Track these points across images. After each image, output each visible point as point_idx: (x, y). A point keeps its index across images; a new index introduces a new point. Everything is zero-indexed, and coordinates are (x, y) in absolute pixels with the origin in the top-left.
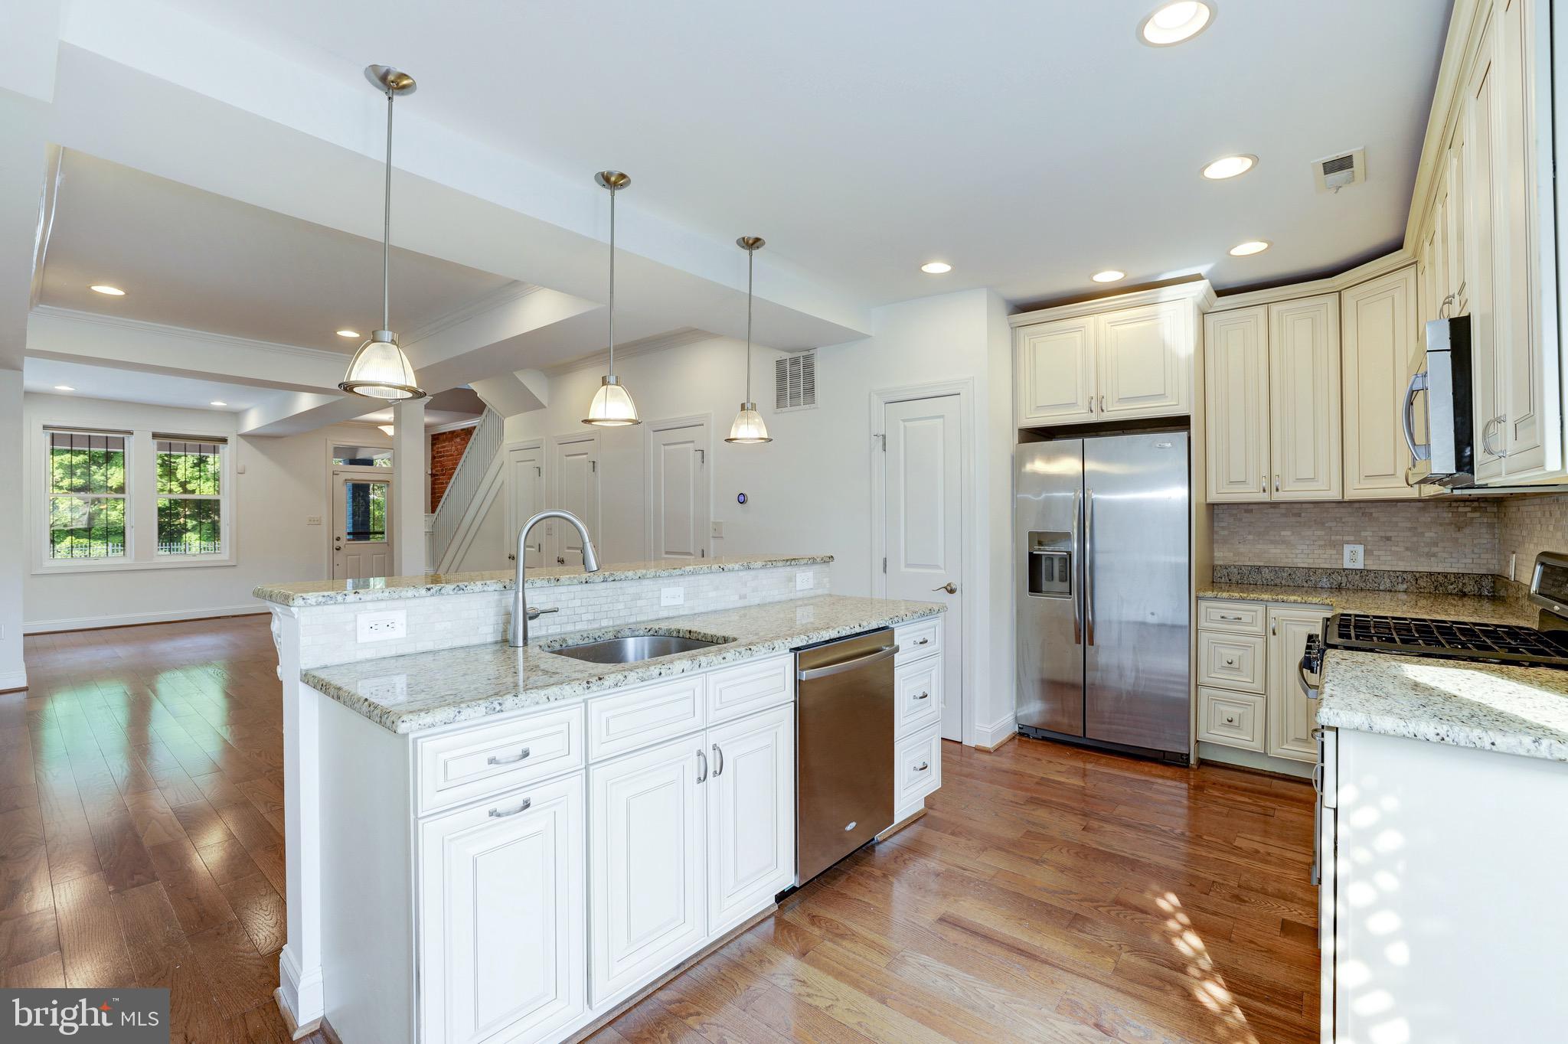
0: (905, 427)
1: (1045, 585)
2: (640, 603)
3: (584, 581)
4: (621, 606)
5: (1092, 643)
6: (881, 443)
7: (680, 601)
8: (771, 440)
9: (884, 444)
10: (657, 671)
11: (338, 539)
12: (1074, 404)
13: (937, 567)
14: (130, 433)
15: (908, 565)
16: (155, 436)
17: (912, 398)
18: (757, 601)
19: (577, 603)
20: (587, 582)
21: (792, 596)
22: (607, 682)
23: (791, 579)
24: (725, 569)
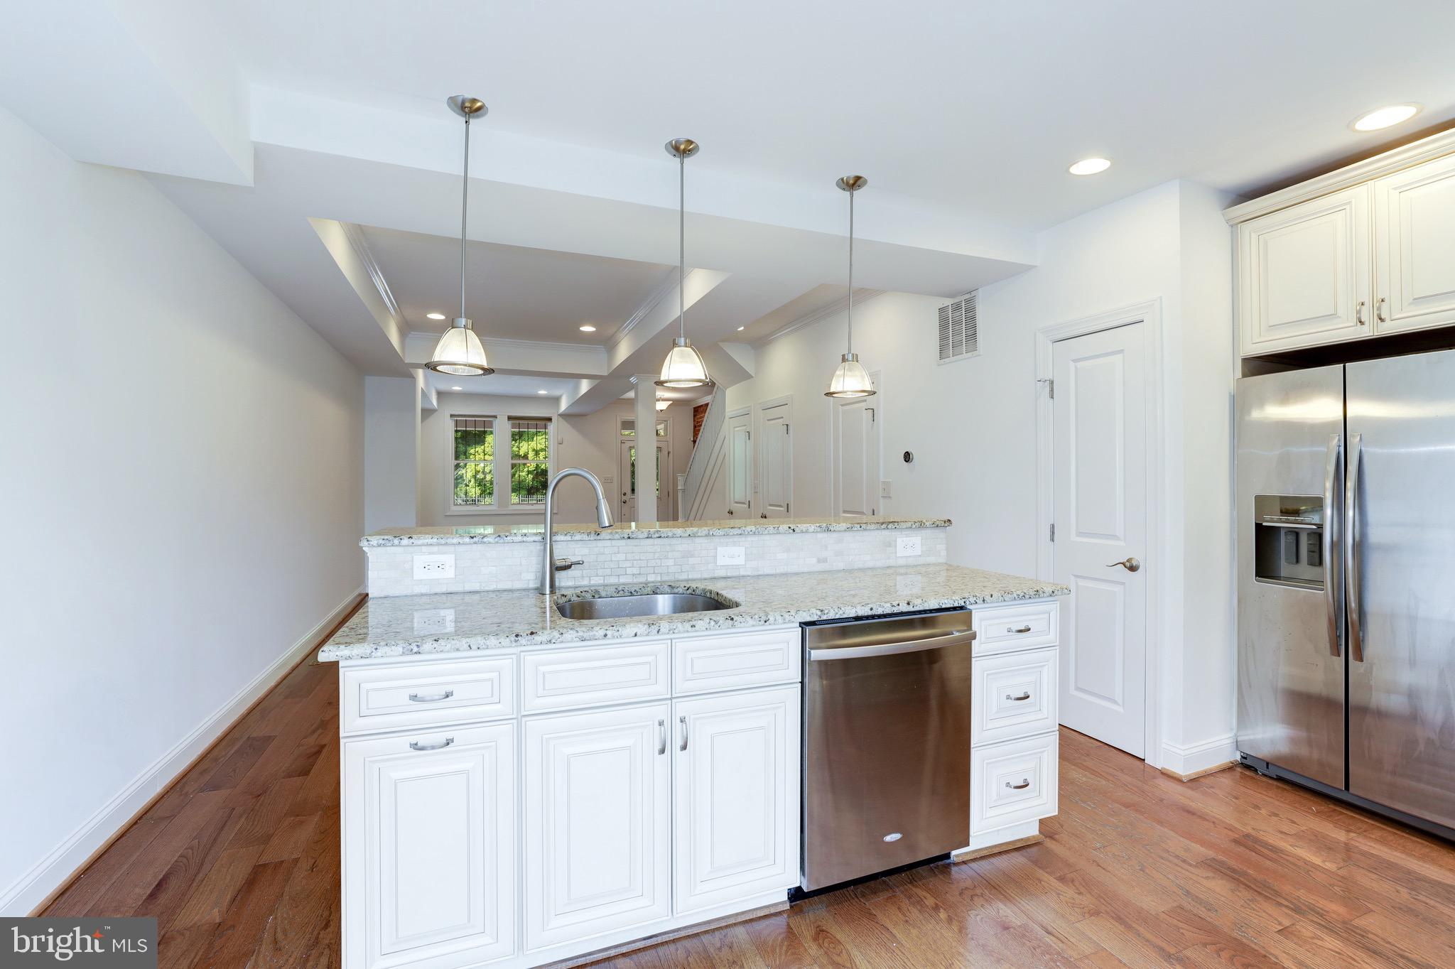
0: (1076, 367)
1: (1285, 568)
2: (692, 561)
3: (626, 536)
4: (671, 562)
5: (1360, 658)
6: (1047, 389)
7: (740, 561)
8: (875, 393)
9: (1052, 390)
10: (602, 633)
11: (625, 494)
12: (1333, 316)
13: (1114, 537)
14: (495, 417)
15: (1080, 534)
16: (510, 418)
17: (1080, 333)
18: (841, 566)
19: (621, 557)
20: (629, 538)
21: (891, 562)
22: (537, 638)
23: (890, 544)
24: (797, 530)
